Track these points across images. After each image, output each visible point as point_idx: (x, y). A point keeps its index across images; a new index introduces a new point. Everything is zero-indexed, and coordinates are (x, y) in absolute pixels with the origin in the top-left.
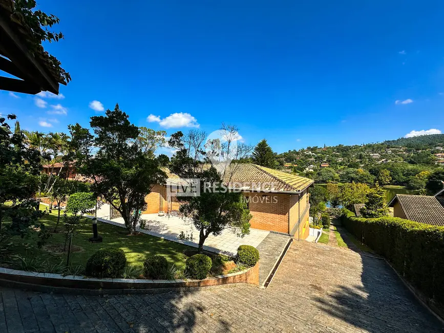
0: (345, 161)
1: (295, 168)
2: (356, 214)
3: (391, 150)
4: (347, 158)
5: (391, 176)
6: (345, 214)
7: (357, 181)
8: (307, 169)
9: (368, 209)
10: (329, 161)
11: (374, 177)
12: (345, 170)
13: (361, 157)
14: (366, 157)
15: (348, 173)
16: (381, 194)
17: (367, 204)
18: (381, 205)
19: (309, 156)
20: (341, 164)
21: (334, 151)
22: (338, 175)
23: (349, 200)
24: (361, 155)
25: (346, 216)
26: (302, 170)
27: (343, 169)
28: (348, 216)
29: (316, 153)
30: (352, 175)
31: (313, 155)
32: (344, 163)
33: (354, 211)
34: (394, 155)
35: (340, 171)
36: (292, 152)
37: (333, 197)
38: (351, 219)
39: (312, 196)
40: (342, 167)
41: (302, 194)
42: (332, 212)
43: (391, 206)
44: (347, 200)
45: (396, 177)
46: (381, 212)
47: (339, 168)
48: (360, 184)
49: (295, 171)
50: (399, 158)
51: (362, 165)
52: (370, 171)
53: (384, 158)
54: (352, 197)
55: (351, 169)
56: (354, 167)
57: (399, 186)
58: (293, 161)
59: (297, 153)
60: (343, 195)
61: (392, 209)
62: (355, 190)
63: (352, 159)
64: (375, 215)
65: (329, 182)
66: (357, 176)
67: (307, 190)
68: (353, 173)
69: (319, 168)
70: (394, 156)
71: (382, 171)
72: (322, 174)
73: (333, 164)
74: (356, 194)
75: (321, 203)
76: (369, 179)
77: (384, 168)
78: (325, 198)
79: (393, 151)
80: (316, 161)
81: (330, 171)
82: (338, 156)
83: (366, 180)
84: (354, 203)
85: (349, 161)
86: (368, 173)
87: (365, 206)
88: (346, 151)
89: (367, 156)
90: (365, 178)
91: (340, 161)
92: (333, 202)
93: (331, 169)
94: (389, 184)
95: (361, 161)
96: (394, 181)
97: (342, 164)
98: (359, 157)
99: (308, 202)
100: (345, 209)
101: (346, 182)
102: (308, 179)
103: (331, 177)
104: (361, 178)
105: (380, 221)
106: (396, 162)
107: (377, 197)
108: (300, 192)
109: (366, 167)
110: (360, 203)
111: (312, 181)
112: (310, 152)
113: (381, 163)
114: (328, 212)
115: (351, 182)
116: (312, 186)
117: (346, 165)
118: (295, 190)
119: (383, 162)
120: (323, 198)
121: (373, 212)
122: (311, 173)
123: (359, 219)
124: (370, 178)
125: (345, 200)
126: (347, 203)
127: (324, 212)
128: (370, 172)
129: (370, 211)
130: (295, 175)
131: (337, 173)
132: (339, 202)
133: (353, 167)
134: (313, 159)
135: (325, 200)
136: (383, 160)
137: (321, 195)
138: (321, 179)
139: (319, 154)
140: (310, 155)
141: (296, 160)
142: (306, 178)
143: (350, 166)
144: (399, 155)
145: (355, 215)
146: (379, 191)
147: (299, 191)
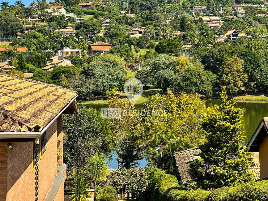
0: (149, 36)
1: (20, 56)
2: (179, 179)
3: (245, 8)
4: (151, 28)
5: (246, 71)
6: (154, 184)
7: (179, 89)
8: (55, 59)
9: (208, 161)
10: (110, 36)
11: (213, 77)
12: (150, 61)
13: (183, 25)
14: (194, 25)
15: (156, 68)
16: (232, 120)
17: (205, 149)
18: (234, 150)
19: (60, 22)
20: (139, 45)
21: (122, 9)
22: (134, 74)
23: (163, 142)
24: (183, 20)
25: (157, 190)
26: (40, 62)
27: (146, 57)
28: (163, 188)
29: (78, 13)
30: (167, 73)
31: (70, 19)
32: (146, 40)
33: (175, 173)
34: (251, 20)
35: (137, 62)
36: (12, 8)
37: (122, 137)
38: (171, 196)
39: (69, 138)
40: (143, 52)
41: (44, 138)
42: (123, 180)
43: (253, 149)
44: (157, 142)
45: (256, 74)
46: (236, 167)
47: (136, 55)
48: (184, 96)
49: (21, 67)
50: (260, 26)
51: (188, 47)
52: (204, 60)
53: (230, 29)
54: (170, 133)
55: (163, 58)
56: (169, 52)
57: (262, 97)
58: (14, 34)
59: (28, 13)
60: (147, 130)
61: (255, 157)
62: (175, 112)
63: (163, 30)
64: (223, 176)
65: (112, 96)
66: (177, 76)
67: (59, 125)
68: (168, 66)
69: (87, 56)
70: (251, 23)
71: (229, 60)
72: (96, 72)
73: (121, 43)
74: (178, 125)
75: (95, 159)
76: (202, 82)
77: (232, 53)
78: (104, 142)
79: (249, 11)
80: (77, 35)
81: (115, 65)
82: (130, 23)
83: (196, 85)
84: (173, 150)
85: (157, 35)
86: (198, 66)
87: (201, 155)
88: (150, 9)
89: (196, 22)
90: (194, 79)
91: (138, 35)
92: (124, 153)
93: (116, 58)
94: (242, 93)
95: (184, 37)
96: (252, 84)
97: (143, 42)
98: (179, 26)
99: (61, 159)
100: (154, 168)
101: (153, 93)
102: (60, 90)
103: (117, 80)
104: (185, 79)
105: (241, 195)
106: (254, 37)
107: (226, 128)
108: (41, 132)
109: (194, 51)
110: (188, 147)
111: (72, 95)
112: (63, 11)
113: (226, 41)
114: (115, 184)
115: (164, 92)
116: (70, 110)
117: (152, 46)
118: (24, 129)
119: (229, 36)
120: (100, 142)
121: (219, 170)
122: (66, 72)
123: (191, 194)
124: (204, 78)
125: (153, 144)
126: (159, 151)
127: (103, 184)
128: (203, 62)
129: (212, 167)
130: (21, 78)
131: (132, 67)
132: (139, 150)
133: (167, 52)
134: (70, 30)
135: (104, 148)
136: (230, 32)
137: (95, 132)
138: (92, 87)
139: (86, 17)
140: (62, 18)
141: (22, 31)
142: (54, 87)
143: (160, 49)
144: (259, 21)
145: (176, 184)
146: (228, 113)
147: (37, 128)
